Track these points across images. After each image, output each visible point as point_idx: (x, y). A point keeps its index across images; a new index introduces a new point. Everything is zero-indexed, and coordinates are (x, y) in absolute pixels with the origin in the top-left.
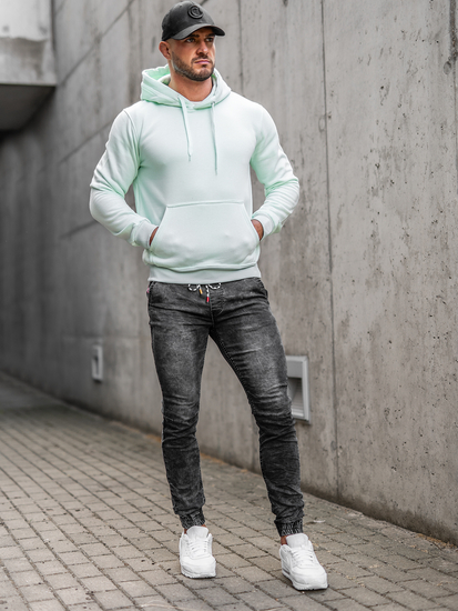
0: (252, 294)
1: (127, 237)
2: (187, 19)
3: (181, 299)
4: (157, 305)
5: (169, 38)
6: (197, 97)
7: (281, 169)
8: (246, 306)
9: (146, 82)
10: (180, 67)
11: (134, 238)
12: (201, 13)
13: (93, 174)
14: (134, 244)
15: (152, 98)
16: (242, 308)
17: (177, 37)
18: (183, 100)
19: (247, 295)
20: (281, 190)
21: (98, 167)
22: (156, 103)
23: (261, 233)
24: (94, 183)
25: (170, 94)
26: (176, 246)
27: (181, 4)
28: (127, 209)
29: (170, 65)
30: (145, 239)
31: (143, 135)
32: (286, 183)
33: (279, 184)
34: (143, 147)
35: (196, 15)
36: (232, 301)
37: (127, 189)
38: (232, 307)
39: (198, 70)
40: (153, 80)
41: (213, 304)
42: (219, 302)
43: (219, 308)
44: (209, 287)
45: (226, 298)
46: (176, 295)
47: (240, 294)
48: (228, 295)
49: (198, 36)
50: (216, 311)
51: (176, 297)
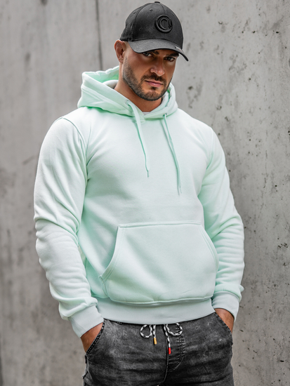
2: (151, 29)
3: (133, 353)
10: (129, 78)
12: (170, 26)
15: (95, 104)
16: (203, 365)
22: (100, 110)
35: (163, 28)
36: (194, 353)
38: (192, 361)
41: (170, 357)
42: (178, 354)
43: (176, 362)
44: (169, 334)
45: (186, 350)
46: (128, 348)
47: (204, 344)
48: (188, 345)
49: (157, 53)
50: (172, 365)
51: (128, 351)
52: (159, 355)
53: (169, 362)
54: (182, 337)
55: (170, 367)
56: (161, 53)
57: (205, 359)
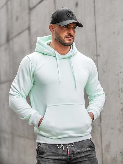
0: (89, 149)
1: (27, 120)
2: (66, 16)
3: (53, 153)
4: (41, 155)
5: (55, 23)
6: (63, 52)
7: (99, 89)
8: (85, 156)
9: (39, 43)
10: (58, 38)
11: (30, 121)
12: (73, 15)
13: (10, 87)
14: (30, 124)
15: (42, 51)
16: (83, 157)
17: (60, 24)
18: (57, 53)
19: (86, 150)
20: (98, 98)
21: (13, 83)
22: (43, 54)
23: (93, 119)
24: (11, 92)
25: (51, 50)
26: (52, 127)
27: (63, 8)
28: (28, 105)
29: (53, 36)
30: (36, 122)
31: (37, 69)
32: (101, 95)
33: (98, 96)
34: (36, 75)
35: (70, 15)
36: (79, 153)
37: (27, 94)
38: (78, 156)
39: (67, 41)
40: (42, 42)
41: (69, 155)
42: (73, 154)
43: (72, 157)
44: (68, 146)
45: (76, 152)
46: (51, 151)
47: (82, 149)
48: (77, 150)
49: (70, 25)
50: (70, 158)
51: (51, 152)
52: (64, 154)
53: (69, 157)
54: (74, 147)
55: (70, 159)
56: (71, 25)
57: (83, 155)
